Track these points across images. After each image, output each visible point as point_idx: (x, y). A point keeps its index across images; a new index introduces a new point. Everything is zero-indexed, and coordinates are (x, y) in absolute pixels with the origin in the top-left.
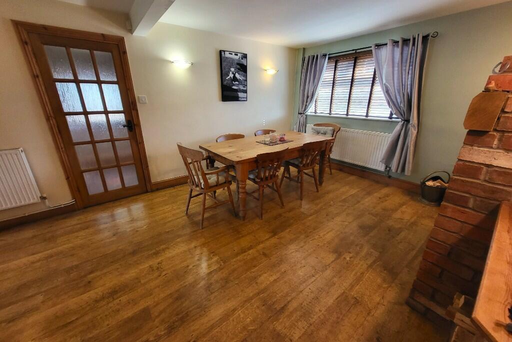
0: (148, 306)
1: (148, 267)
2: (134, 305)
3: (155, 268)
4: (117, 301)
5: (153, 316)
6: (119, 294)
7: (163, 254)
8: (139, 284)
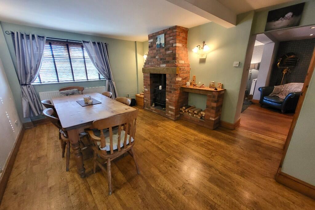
0: (208, 180)
1: (185, 196)
2: (211, 188)
3: (184, 189)
4: (215, 200)
5: (210, 176)
6: (211, 203)
7: (170, 191)
8: (199, 194)
